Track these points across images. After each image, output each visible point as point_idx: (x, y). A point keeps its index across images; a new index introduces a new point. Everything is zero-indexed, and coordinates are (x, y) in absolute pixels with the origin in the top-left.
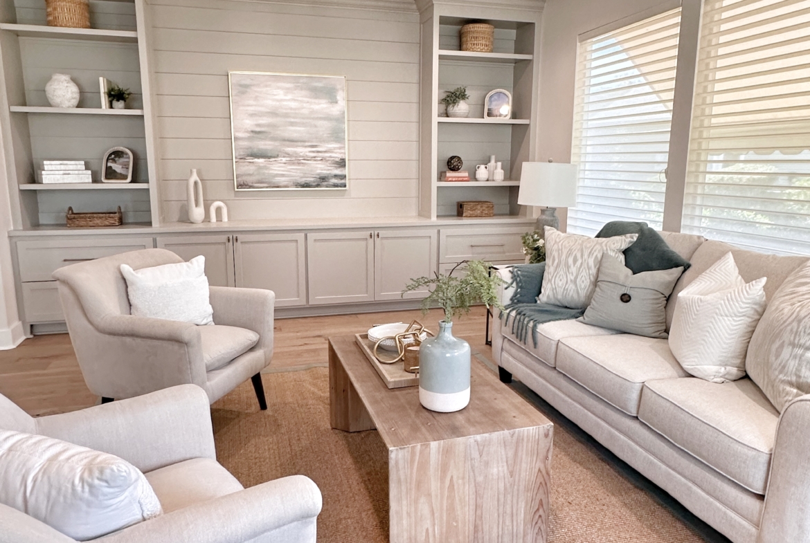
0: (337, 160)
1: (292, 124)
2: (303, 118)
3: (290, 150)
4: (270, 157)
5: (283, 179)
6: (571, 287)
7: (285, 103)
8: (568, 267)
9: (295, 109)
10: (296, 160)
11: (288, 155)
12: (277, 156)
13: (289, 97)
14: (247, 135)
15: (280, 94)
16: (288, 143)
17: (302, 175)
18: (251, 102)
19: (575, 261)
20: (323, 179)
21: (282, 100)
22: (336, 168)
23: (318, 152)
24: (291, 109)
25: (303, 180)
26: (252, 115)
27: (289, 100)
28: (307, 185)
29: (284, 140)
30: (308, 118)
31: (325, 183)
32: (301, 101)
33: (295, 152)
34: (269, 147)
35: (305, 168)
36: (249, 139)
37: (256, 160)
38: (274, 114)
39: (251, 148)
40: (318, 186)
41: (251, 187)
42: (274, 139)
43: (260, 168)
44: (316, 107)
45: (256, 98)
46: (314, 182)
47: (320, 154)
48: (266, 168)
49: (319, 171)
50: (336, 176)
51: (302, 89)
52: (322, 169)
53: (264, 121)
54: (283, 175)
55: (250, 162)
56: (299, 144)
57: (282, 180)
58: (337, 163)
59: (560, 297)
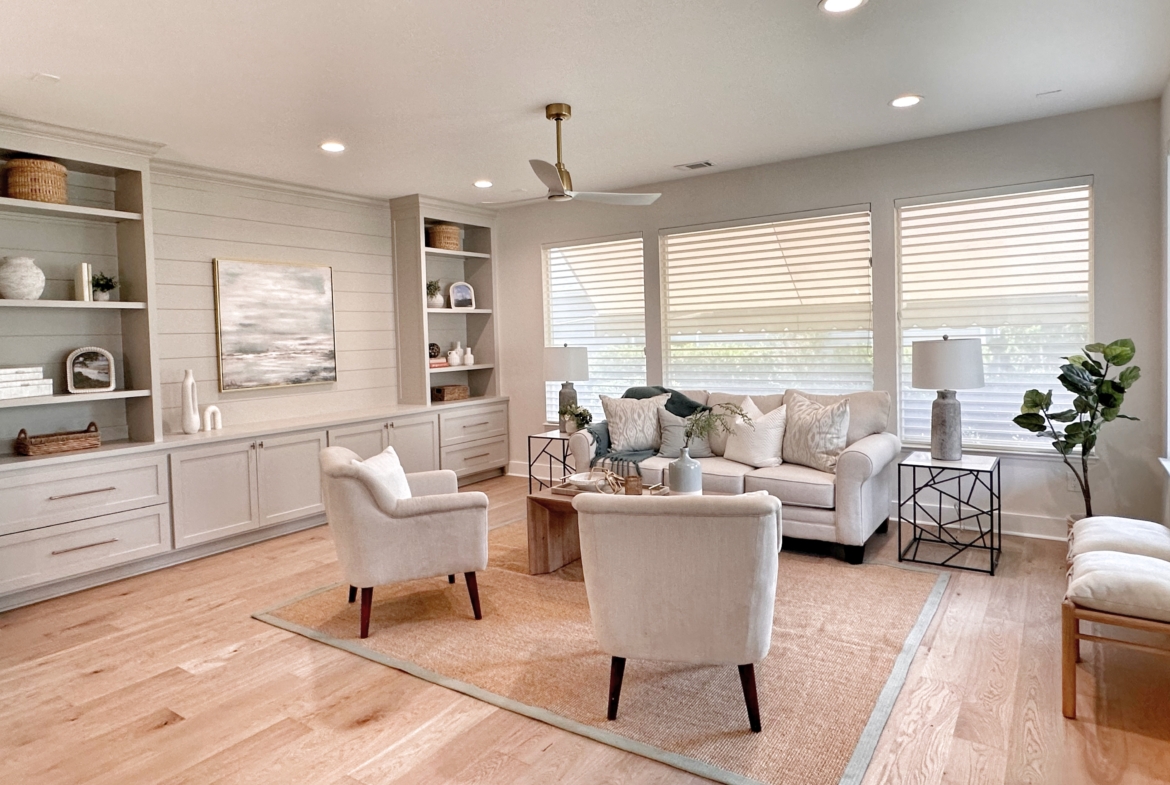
0: (326, 352)
1: (282, 316)
2: (294, 309)
3: (279, 343)
4: (259, 352)
5: (274, 375)
6: (640, 435)
7: (274, 293)
8: (635, 421)
9: (284, 300)
10: (286, 354)
11: (278, 349)
12: (267, 351)
13: (279, 287)
14: (235, 328)
15: (270, 284)
16: (277, 336)
17: (292, 370)
18: (240, 292)
19: (639, 416)
20: (314, 373)
21: (273, 290)
22: (325, 360)
23: (308, 344)
24: (280, 299)
25: (293, 376)
26: (241, 306)
27: (278, 290)
28: (297, 381)
29: (275, 333)
30: (298, 309)
31: (315, 378)
32: (290, 292)
33: (285, 346)
34: (258, 341)
35: (296, 362)
36: (237, 332)
37: (245, 356)
38: (263, 305)
39: (239, 343)
40: (308, 380)
41: (239, 387)
42: (265, 332)
43: (249, 365)
44: (305, 298)
45: (245, 288)
46: (304, 376)
47: (310, 347)
48: (255, 364)
49: (309, 365)
50: (325, 369)
51: (290, 279)
52: (312, 362)
53: (253, 312)
54: (273, 371)
55: (238, 359)
56: (290, 336)
57: (272, 378)
58: (325, 355)
59: (632, 444)
